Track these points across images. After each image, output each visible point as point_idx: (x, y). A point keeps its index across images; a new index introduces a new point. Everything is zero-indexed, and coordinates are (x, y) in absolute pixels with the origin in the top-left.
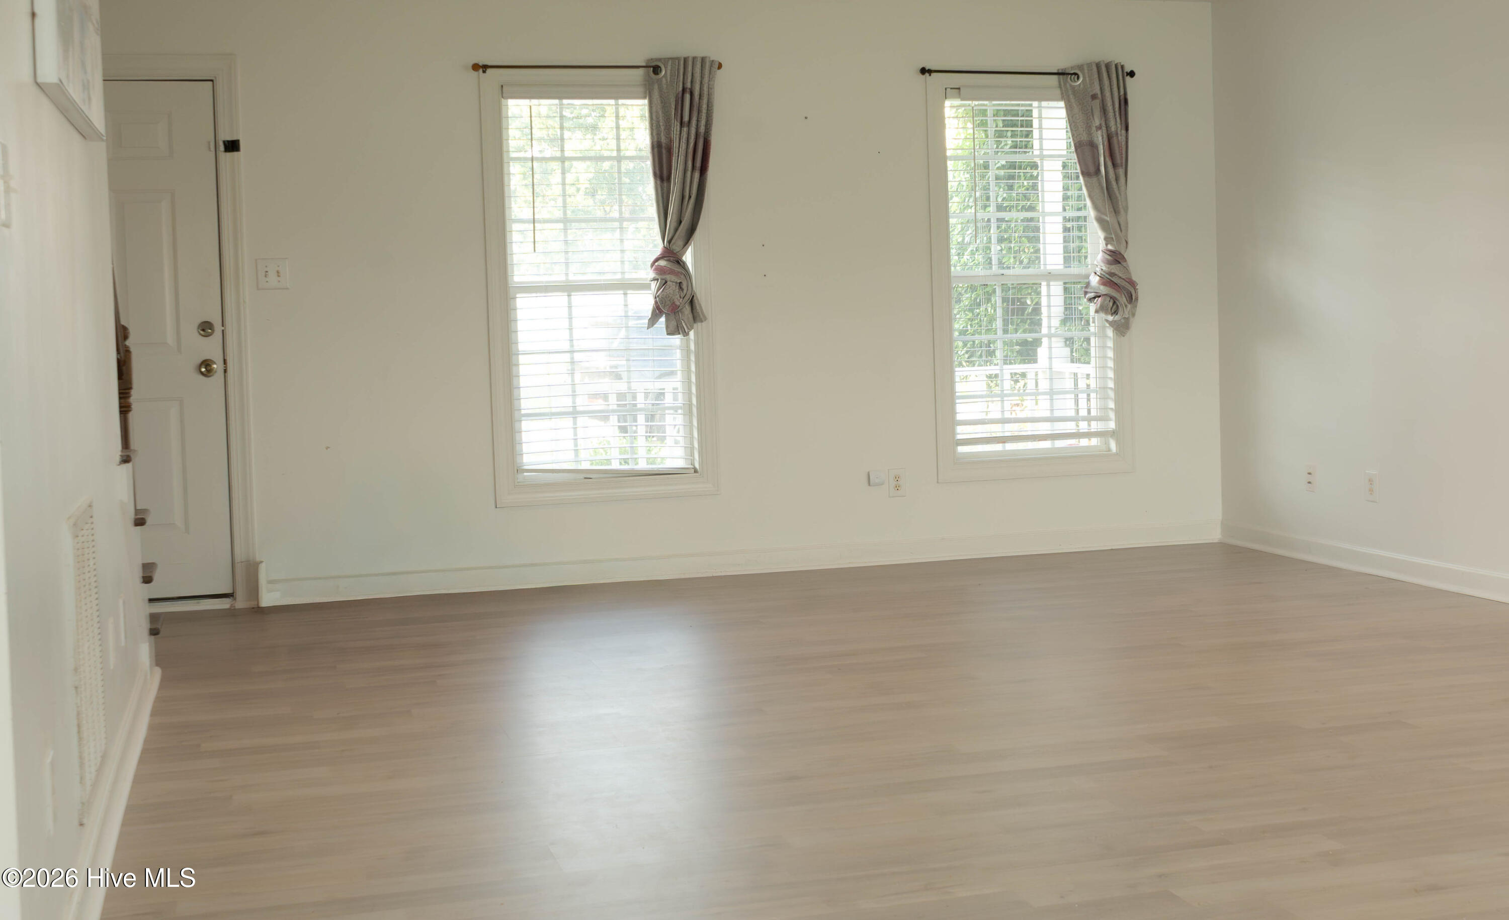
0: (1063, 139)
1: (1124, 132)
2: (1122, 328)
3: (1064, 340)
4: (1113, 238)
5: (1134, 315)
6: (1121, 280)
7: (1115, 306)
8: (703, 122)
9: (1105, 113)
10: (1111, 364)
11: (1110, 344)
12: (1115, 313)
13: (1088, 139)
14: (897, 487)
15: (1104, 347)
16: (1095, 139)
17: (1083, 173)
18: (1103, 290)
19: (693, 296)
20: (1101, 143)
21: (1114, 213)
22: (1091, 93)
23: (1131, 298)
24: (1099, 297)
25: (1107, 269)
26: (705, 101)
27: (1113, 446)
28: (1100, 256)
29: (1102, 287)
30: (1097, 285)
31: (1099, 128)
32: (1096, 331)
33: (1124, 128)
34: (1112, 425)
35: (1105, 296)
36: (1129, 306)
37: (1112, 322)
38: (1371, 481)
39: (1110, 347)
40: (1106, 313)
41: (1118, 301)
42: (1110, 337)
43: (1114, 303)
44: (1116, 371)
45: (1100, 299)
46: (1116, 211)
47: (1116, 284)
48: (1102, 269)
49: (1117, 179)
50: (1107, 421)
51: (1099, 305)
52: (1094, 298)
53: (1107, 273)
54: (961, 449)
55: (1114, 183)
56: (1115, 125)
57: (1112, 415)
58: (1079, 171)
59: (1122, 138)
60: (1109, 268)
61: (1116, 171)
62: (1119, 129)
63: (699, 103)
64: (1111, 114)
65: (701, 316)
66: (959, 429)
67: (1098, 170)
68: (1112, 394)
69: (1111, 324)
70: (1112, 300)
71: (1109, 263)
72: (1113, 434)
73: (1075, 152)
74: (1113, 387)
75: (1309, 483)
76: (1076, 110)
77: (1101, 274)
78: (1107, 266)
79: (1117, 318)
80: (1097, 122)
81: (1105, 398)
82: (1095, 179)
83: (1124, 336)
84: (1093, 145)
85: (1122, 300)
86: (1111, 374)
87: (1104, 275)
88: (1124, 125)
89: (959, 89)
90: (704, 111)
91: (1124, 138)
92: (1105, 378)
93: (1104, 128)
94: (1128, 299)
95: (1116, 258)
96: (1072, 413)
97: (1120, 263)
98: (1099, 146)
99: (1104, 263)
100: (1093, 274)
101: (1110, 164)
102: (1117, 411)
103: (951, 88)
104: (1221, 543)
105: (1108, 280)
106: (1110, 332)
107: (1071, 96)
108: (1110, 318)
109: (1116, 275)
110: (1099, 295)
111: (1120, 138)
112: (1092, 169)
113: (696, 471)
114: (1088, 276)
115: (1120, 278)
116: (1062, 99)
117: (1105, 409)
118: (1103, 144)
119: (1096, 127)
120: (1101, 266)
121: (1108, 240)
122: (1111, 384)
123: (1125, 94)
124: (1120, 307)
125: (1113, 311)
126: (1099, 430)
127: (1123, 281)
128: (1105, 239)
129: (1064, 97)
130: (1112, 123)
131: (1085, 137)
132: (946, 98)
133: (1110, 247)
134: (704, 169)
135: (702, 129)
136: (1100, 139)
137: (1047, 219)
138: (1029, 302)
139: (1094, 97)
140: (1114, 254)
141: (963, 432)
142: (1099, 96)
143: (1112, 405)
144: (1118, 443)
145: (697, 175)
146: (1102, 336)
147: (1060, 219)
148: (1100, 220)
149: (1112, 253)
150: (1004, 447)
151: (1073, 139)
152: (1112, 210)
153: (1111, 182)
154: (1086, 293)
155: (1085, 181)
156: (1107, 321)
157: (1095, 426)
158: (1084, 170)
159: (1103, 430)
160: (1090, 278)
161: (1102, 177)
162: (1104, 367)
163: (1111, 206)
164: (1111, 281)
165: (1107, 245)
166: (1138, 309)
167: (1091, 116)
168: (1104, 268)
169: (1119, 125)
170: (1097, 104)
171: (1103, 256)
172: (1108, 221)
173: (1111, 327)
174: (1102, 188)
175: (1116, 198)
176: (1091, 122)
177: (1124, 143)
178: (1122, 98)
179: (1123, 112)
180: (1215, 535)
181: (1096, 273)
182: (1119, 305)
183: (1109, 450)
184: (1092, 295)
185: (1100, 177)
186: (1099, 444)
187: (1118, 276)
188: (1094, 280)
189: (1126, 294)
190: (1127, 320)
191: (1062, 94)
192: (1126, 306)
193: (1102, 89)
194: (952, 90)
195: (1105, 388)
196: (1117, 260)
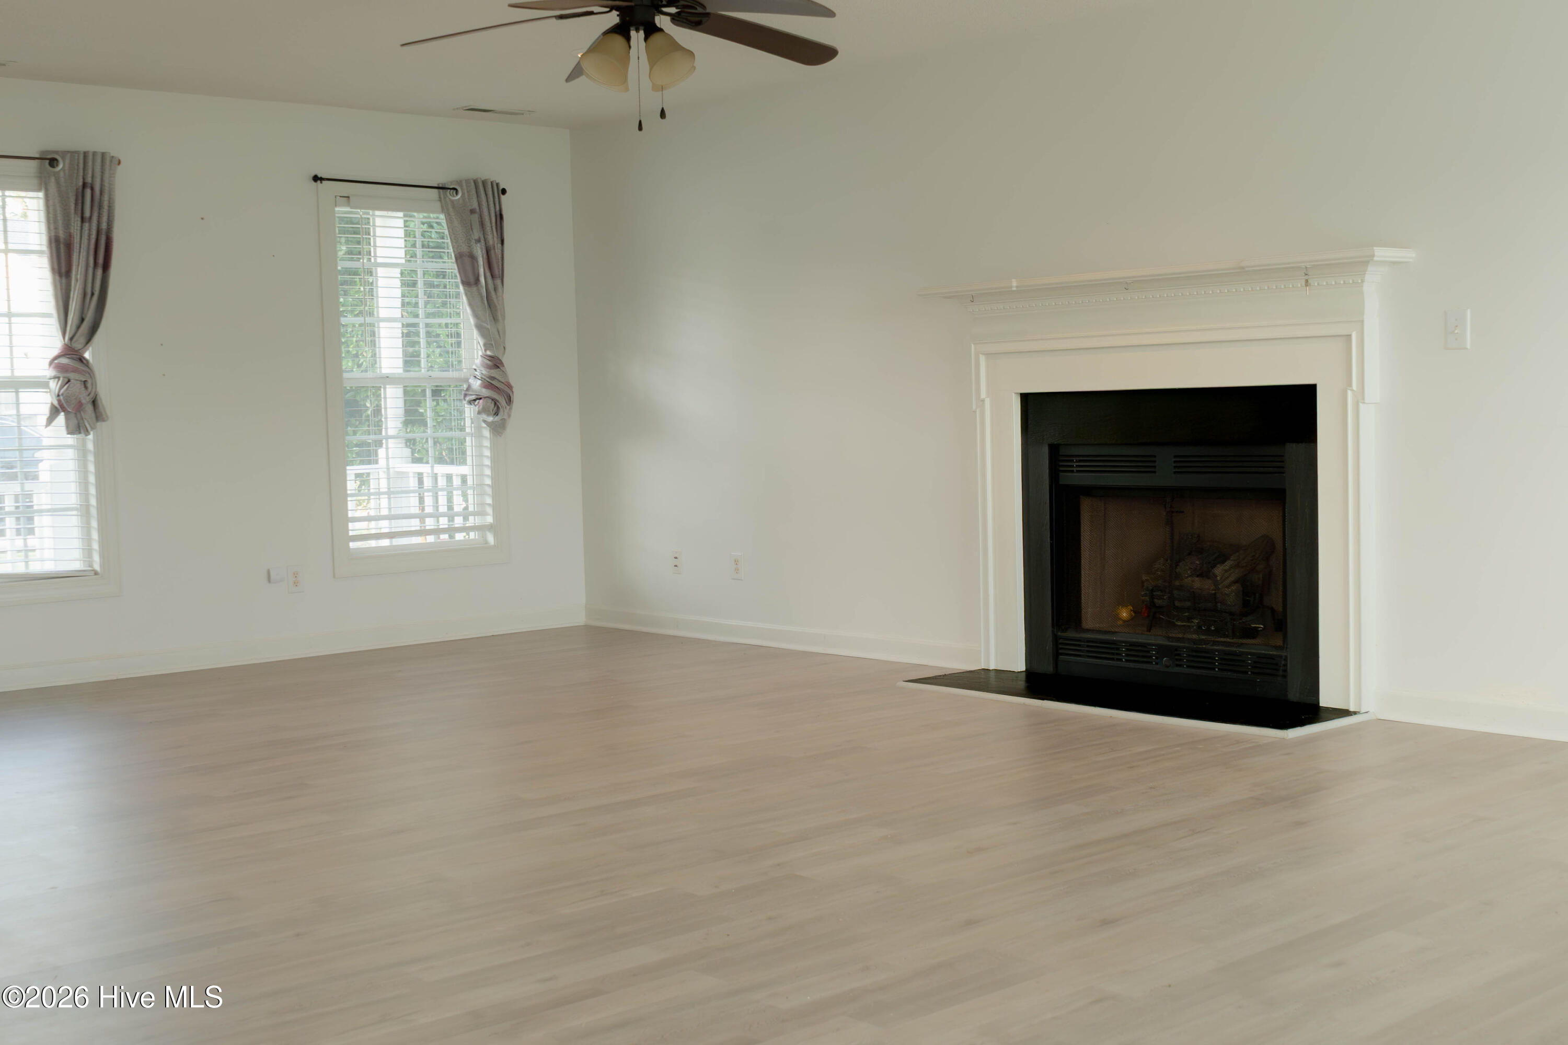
0: (401, 248)
1: (500, 245)
2: (498, 429)
3: (404, 441)
4: (492, 344)
5: (509, 416)
6: (500, 383)
7: (496, 408)
8: (105, 219)
9: (483, 227)
10: (487, 462)
11: (487, 443)
12: (496, 414)
13: (468, 250)
14: (296, 584)
15: (480, 446)
16: (475, 251)
17: (463, 283)
18: (485, 392)
19: (96, 395)
20: (481, 256)
21: (493, 320)
22: (470, 208)
23: (509, 400)
24: (480, 399)
25: (487, 373)
26: (106, 198)
27: (491, 539)
28: (478, 361)
29: (484, 390)
30: (479, 388)
31: (478, 241)
32: (473, 431)
33: (500, 242)
34: (489, 519)
35: (487, 398)
36: (508, 407)
37: (490, 423)
38: (736, 562)
39: (486, 446)
40: (488, 415)
41: (498, 401)
42: (486, 437)
43: (495, 404)
44: (493, 469)
45: (481, 401)
46: (495, 319)
47: (497, 387)
48: (482, 373)
49: (495, 289)
50: (484, 515)
51: (481, 407)
52: (475, 400)
53: (488, 378)
54: (352, 545)
55: (493, 293)
56: (493, 239)
57: (489, 510)
58: (459, 280)
59: (498, 251)
60: (488, 372)
61: (495, 281)
62: (496, 242)
63: (100, 199)
64: (488, 229)
65: (104, 416)
66: (351, 526)
67: (477, 280)
68: (489, 490)
69: (488, 424)
70: (493, 402)
71: (489, 367)
72: (490, 527)
73: (455, 263)
74: (491, 484)
75: (676, 566)
76: (456, 223)
77: (481, 378)
78: (488, 370)
79: (497, 418)
80: (477, 234)
81: (482, 494)
82: (474, 289)
83: (500, 436)
84: (473, 257)
85: (502, 402)
86: (488, 472)
87: (485, 379)
88: (499, 239)
89: (348, 197)
90: (106, 207)
91: (500, 251)
92: (481, 475)
93: (483, 241)
94: (507, 401)
95: (495, 363)
96: (416, 511)
97: (498, 367)
98: (479, 259)
99: (484, 367)
100: (472, 377)
101: (488, 274)
102: (495, 507)
103: (341, 197)
104: (586, 625)
105: (489, 384)
106: (486, 433)
107: (451, 209)
108: (490, 419)
109: (496, 379)
110: (479, 397)
111: (496, 251)
112: (472, 280)
113: (96, 573)
114: (466, 380)
115: (500, 381)
116: (443, 211)
117: (483, 504)
118: (483, 257)
119: (475, 240)
120: (482, 371)
121: (487, 346)
122: (488, 481)
123: (501, 210)
124: (501, 409)
125: (494, 413)
126: (476, 524)
127: (502, 384)
128: (485, 345)
129: (444, 210)
130: (490, 237)
131: (465, 249)
132: (336, 206)
133: (489, 353)
134: (106, 266)
135: (104, 226)
136: (479, 252)
137: (382, 324)
138: (368, 405)
139: (472, 211)
140: (493, 359)
141: (355, 528)
142: (478, 210)
143: (489, 500)
144: (496, 536)
145: (99, 272)
146: (478, 435)
147: (400, 325)
148: (479, 327)
149: (491, 358)
150: (391, 542)
151: (454, 251)
152: (492, 318)
153: (490, 292)
154: (466, 395)
155: (465, 289)
156: (485, 421)
157: (472, 521)
158: (464, 280)
159: (481, 524)
160: (470, 381)
161: (482, 286)
162: (481, 465)
163: (491, 315)
164: (491, 384)
165: (485, 350)
166: (513, 410)
167: (470, 230)
168: (484, 372)
169: (495, 239)
170: (475, 217)
171: (482, 361)
172: (488, 329)
173: (488, 428)
174: (482, 297)
175: (496, 306)
176: (470, 235)
177: (500, 256)
178: (498, 213)
179: (499, 228)
180: (579, 619)
181: (475, 377)
182: (500, 406)
183: (486, 542)
184: (473, 397)
185: (479, 286)
186: (477, 537)
187: (498, 380)
188: (476, 384)
189: (505, 397)
190: (503, 420)
191: (442, 207)
192: (506, 408)
193: (480, 205)
194: (342, 198)
195: (481, 485)
196: (496, 365)
